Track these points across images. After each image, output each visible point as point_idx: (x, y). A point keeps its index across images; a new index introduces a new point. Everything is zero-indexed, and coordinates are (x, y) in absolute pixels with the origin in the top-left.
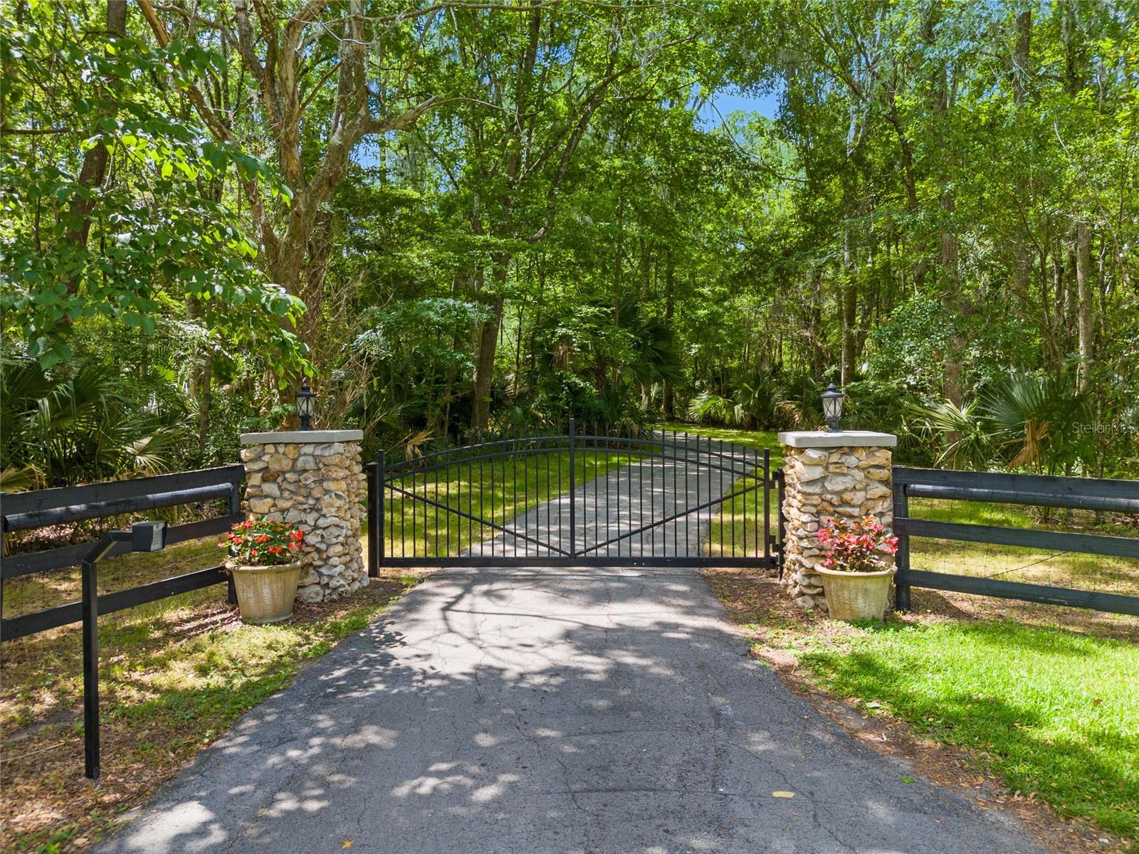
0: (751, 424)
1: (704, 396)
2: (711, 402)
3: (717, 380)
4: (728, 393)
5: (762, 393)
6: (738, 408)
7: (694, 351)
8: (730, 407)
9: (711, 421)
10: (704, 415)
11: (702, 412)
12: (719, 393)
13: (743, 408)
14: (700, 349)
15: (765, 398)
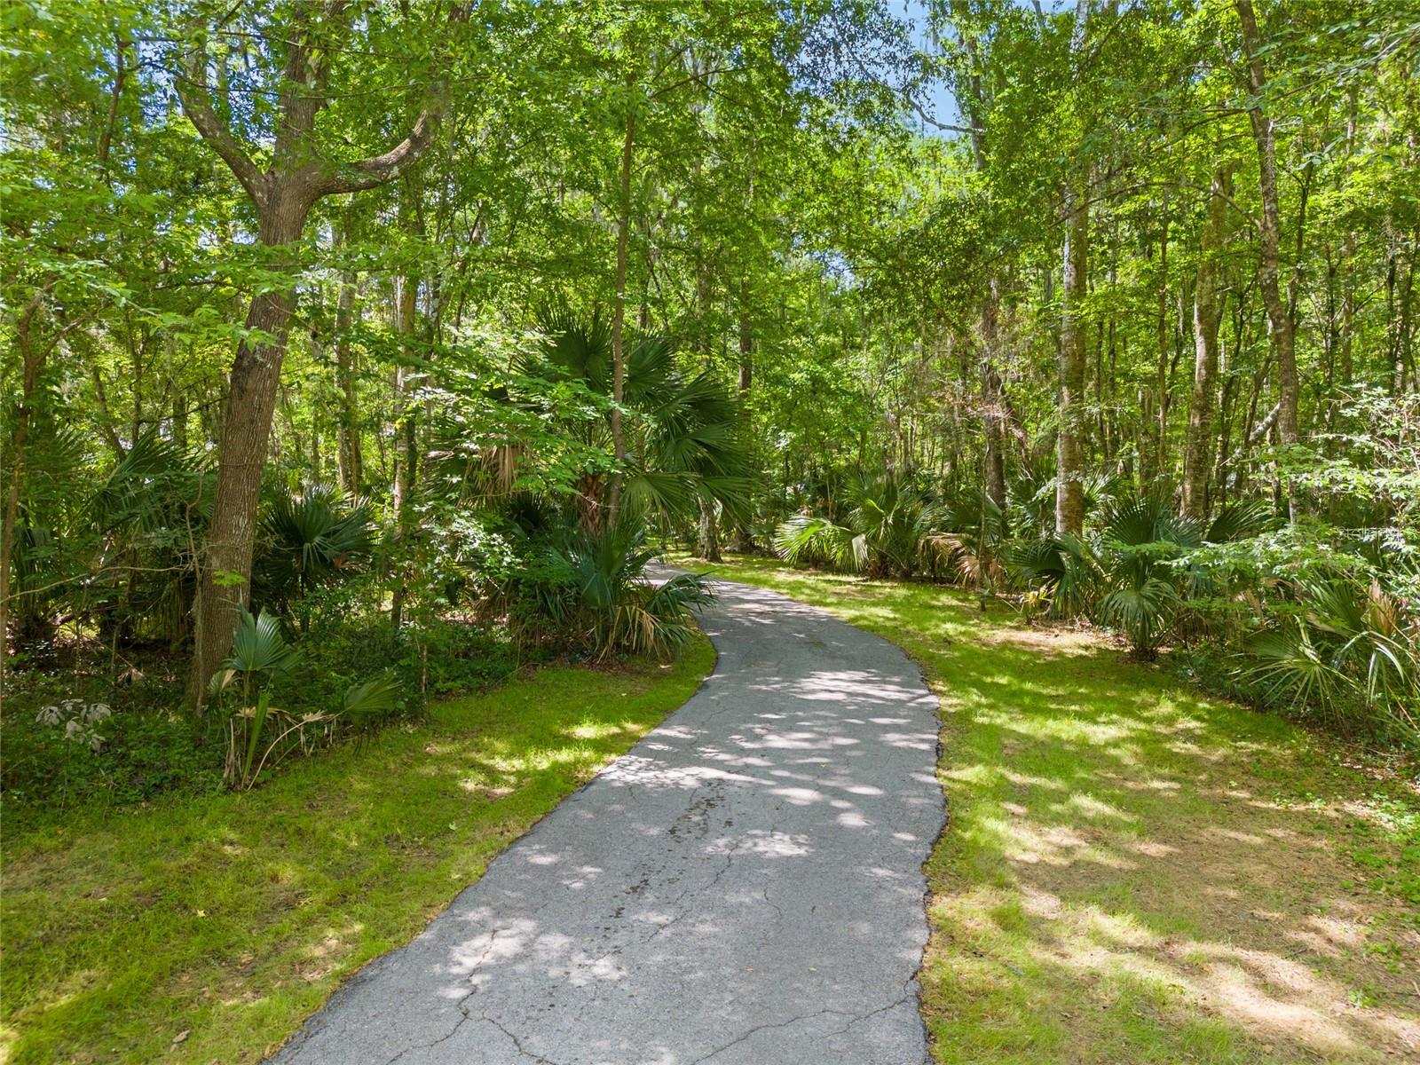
0: (880, 569)
1: (801, 519)
2: (812, 530)
3: (822, 491)
4: (839, 515)
5: (899, 515)
6: (859, 542)
7: (783, 443)
8: (846, 538)
9: (811, 560)
10: (800, 555)
11: (796, 547)
12: (825, 512)
13: (867, 542)
14: (793, 441)
15: (904, 524)
